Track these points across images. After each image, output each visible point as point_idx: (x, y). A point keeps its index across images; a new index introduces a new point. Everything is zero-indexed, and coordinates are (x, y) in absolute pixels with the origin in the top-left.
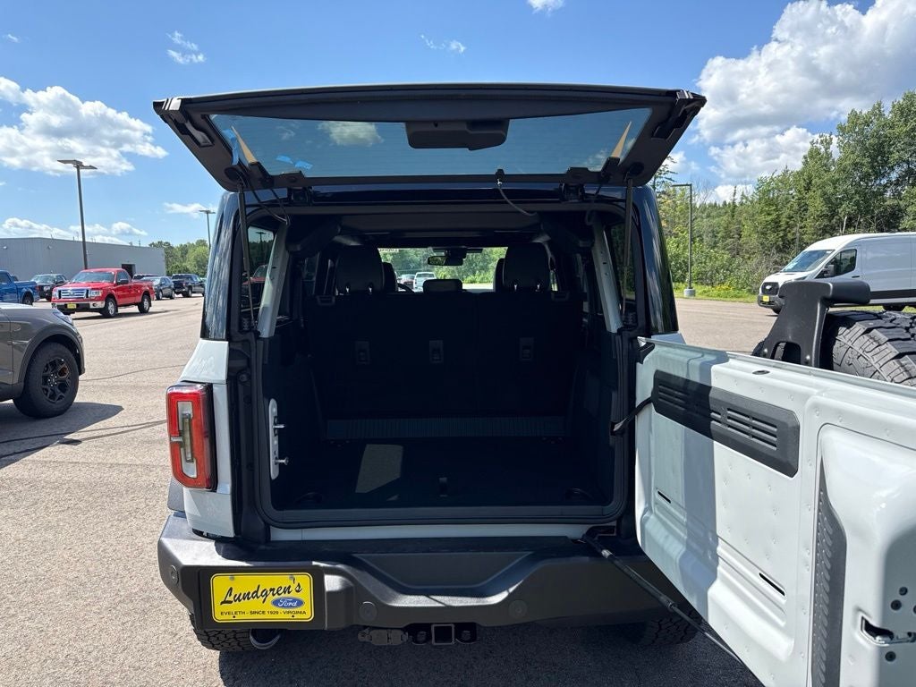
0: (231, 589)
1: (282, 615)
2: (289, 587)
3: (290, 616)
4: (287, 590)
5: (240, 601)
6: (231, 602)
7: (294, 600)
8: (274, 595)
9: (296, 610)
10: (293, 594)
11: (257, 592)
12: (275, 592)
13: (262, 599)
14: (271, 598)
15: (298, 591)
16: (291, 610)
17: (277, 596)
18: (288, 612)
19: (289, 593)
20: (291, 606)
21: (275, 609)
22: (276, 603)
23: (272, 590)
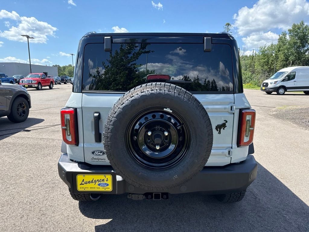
0: (83, 180)
1: (101, 189)
2: (104, 179)
3: (104, 189)
4: (103, 180)
5: (86, 184)
6: (84, 184)
7: (105, 184)
8: (98, 182)
9: (106, 187)
10: (105, 182)
11: (92, 181)
12: (99, 181)
13: (94, 183)
14: (97, 183)
15: (107, 181)
16: (104, 187)
17: (99, 182)
18: (103, 188)
19: (104, 181)
20: (104, 186)
21: (99, 187)
22: (99, 185)
23: (98, 180)
